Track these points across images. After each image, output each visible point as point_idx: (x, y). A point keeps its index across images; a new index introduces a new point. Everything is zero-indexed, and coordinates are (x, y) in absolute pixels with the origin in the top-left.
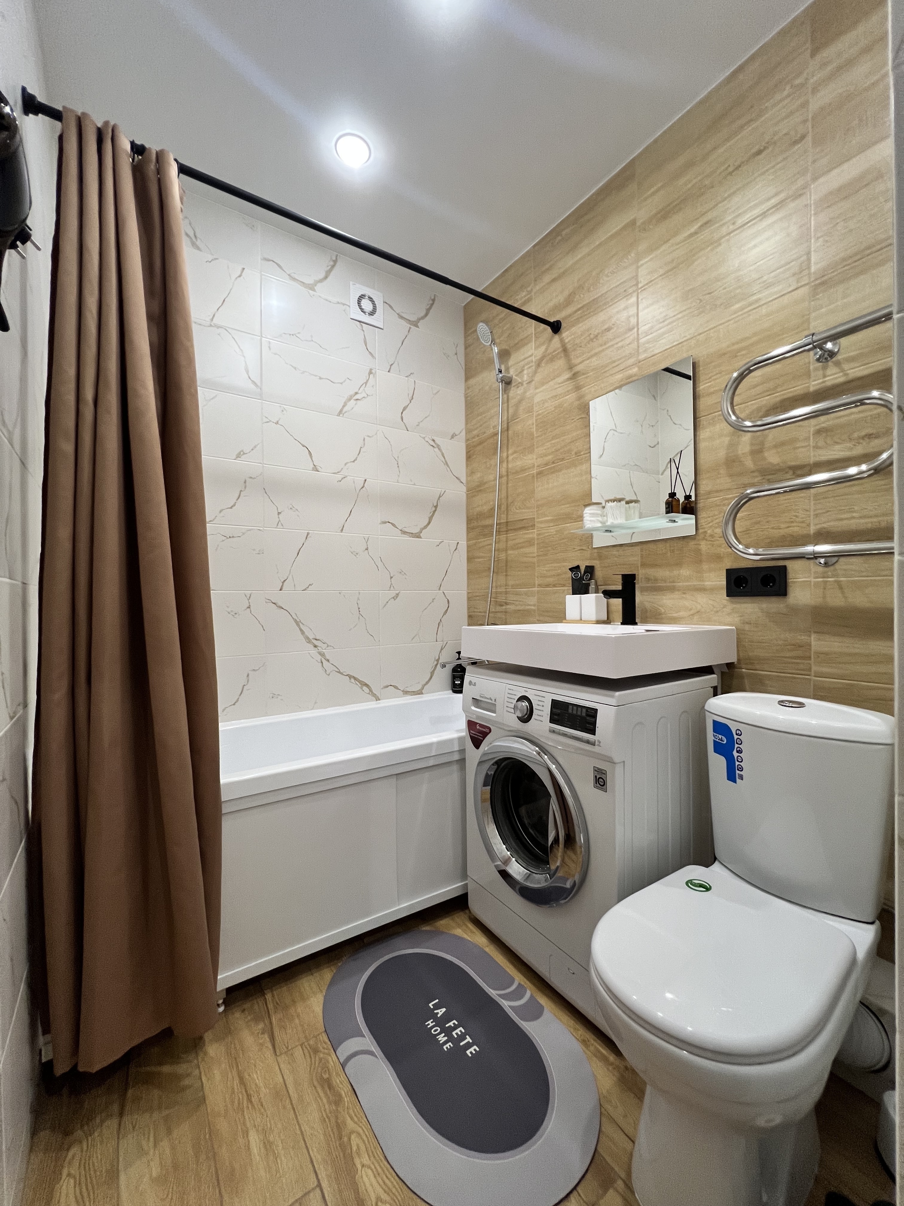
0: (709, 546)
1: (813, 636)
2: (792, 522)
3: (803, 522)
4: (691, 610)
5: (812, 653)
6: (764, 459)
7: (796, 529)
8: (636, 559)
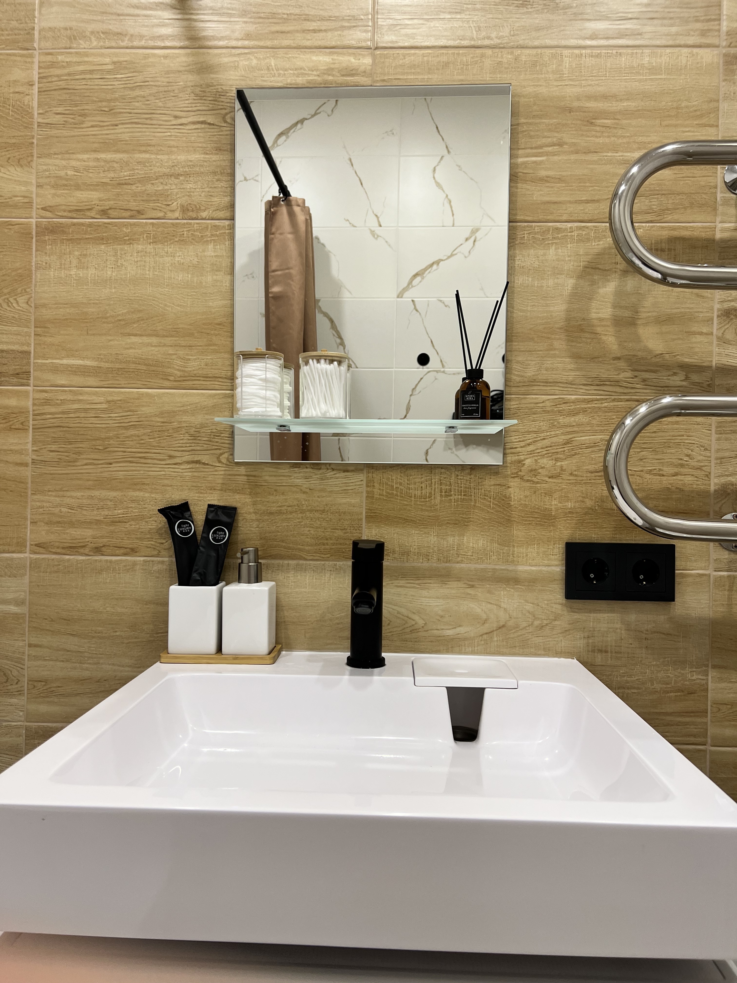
0: (527, 493)
1: (712, 674)
2: (682, 466)
3: (700, 468)
4: (485, 622)
5: (709, 704)
6: (638, 339)
7: (688, 479)
8: (354, 500)
